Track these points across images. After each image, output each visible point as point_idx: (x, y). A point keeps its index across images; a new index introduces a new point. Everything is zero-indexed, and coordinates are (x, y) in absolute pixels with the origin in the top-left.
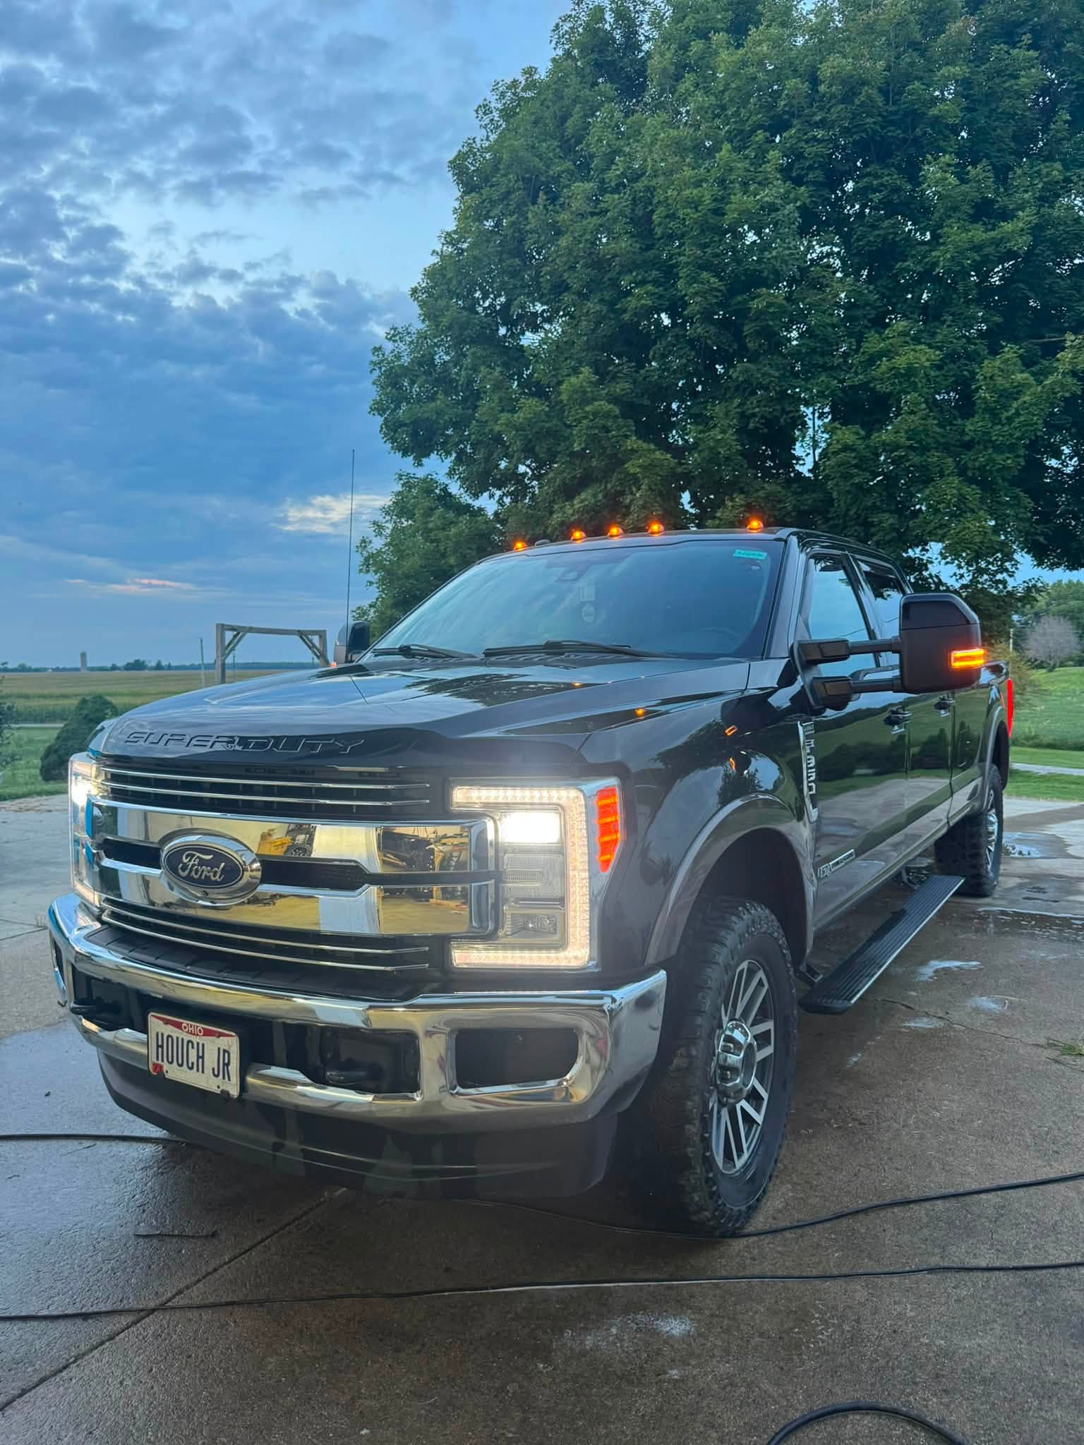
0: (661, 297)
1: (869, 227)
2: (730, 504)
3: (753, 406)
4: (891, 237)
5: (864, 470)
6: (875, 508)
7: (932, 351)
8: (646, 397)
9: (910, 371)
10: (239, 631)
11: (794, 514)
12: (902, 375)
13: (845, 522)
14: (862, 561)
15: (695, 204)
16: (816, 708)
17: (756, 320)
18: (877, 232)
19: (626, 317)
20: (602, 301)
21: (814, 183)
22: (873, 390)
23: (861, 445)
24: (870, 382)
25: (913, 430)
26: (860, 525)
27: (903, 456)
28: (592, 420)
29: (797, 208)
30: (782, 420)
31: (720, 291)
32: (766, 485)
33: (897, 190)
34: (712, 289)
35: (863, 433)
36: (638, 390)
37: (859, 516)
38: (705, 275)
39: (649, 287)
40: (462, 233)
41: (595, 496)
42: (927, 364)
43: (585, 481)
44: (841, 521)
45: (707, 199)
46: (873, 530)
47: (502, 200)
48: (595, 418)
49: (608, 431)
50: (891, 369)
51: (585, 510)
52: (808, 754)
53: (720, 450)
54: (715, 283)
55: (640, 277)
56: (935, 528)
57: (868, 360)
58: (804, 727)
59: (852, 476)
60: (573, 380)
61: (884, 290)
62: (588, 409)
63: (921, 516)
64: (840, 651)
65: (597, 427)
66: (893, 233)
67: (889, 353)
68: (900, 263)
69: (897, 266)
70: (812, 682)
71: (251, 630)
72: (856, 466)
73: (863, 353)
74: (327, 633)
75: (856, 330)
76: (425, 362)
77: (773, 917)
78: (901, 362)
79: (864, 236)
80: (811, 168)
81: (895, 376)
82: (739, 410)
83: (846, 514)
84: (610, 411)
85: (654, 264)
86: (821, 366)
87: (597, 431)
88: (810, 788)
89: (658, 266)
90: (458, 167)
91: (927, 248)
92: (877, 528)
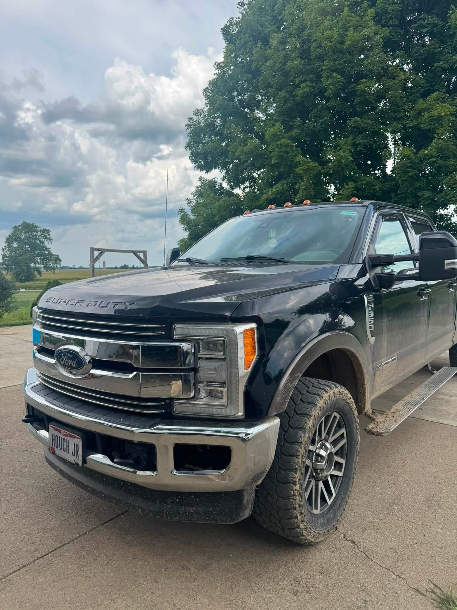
0: (314, 87)
1: (421, 46)
2: (347, 187)
3: (360, 140)
4: (431, 50)
5: (414, 169)
6: (420, 189)
7: (451, 106)
8: (308, 136)
9: (439, 118)
10: (102, 251)
11: (380, 192)
12: (436, 120)
13: (406, 196)
14: (411, 217)
15: (329, 39)
16: (376, 288)
17: (360, 96)
18: (425, 49)
19: (298, 98)
20: (287, 92)
21: (393, 25)
22: (420, 129)
23: (412, 156)
24: (419, 124)
25: (440, 148)
26: (413, 197)
27: (435, 161)
28: (280, 148)
29: (381, 37)
30: (374, 146)
31: (342, 82)
32: (366, 178)
33: (435, 25)
34: (338, 82)
35: (415, 150)
36: (304, 134)
37: (413, 192)
38: (335, 74)
39: (308, 83)
40: (226, 63)
41: (282, 185)
42: (448, 113)
43: (278, 179)
44: (404, 195)
45: (336, 36)
46: (419, 200)
47: (244, 46)
48: (281, 148)
49: (288, 153)
50: (429, 117)
51: (278, 193)
52: (370, 311)
53: (342, 160)
54: (340, 78)
55: (304, 78)
56: (451, 197)
57: (418, 114)
58: (367, 298)
59: (408, 172)
60: (272, 129)
61: (428, 79)
62: (278, 143)
63: (444, 192)
64: (389, 260)
65: (282, 151)
66: (433, 48)
67: (428, 109)
68: (436, 64)
69: (435, 65)
70: (374, 275)
71: (107, 250)
72: (410, 167)
73: (415, 110)
74: (147, 252)
75: (413, 99)
76: (211, 126)
77: (347, 392)
78: (434, 113)
79: (418, 51)
80: (391, 18)
81: (431, 121)
82: (352, 141)
83: (406, 192)
84: (288, 143)
85: (311, 72)
86: (394, 118)
87: (282, 154)
88: (371, 327)
89: (313, 72)
90: (226, 31)
91: (451, 55)
92: (422, 198)
